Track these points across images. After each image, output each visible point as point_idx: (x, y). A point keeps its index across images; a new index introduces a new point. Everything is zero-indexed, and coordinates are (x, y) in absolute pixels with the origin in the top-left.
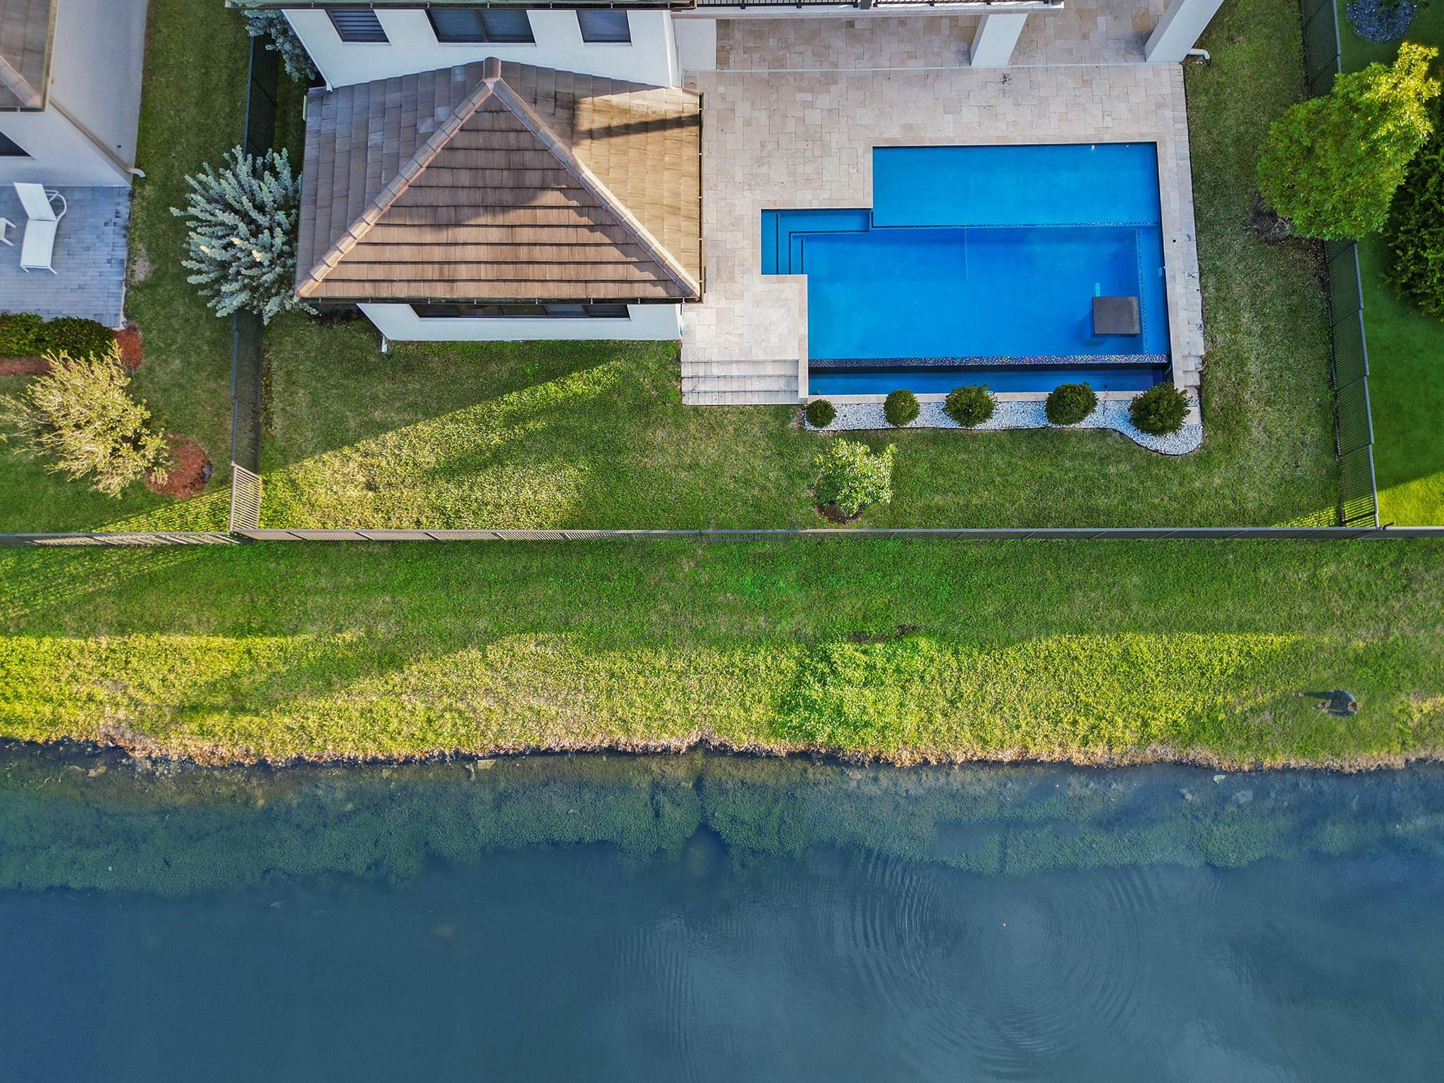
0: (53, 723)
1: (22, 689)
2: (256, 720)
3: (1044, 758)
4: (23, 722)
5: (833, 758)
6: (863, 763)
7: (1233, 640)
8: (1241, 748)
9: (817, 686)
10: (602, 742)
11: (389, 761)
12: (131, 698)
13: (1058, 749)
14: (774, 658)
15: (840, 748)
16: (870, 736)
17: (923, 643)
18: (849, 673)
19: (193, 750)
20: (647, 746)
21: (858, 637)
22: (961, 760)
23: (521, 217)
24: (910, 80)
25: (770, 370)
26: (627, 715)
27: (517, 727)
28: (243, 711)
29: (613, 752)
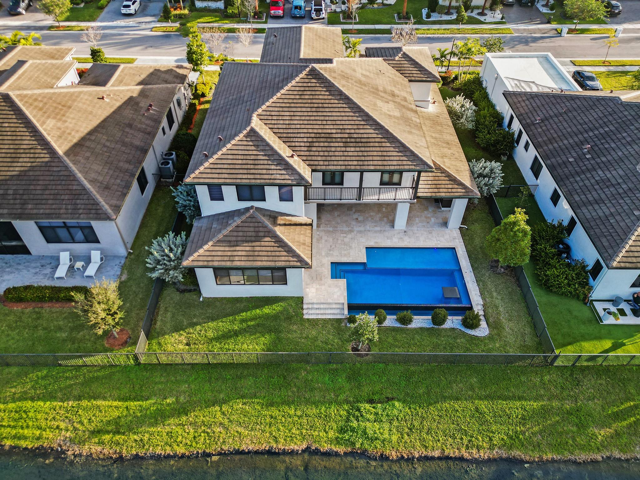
0: (38, 439)
1: (31, 423)
2: (123, 437)
3: (452, 455)
4: (25, 438)
5: (363, 454)
6: (376, 457)
7: (518, 403)
8: (532, 451)
9: (355, 422)
10: (265, 447)
11: (175, 456)
12: (74, 427)
13: (457, 451)
14: (337, 410)
15: (366, 450)
16: (378, 444)
17: (397, 404)
18: (368, 416)
19: (93, 451)
20: (284, 449)
21: (371, 401)
22: (417, 456)
23: (258, 244)
24: (376, 232)
25: (334, 306)
26: (277, 435)
27: (231, 440)
28: (118, 433)
29: (270, 453)
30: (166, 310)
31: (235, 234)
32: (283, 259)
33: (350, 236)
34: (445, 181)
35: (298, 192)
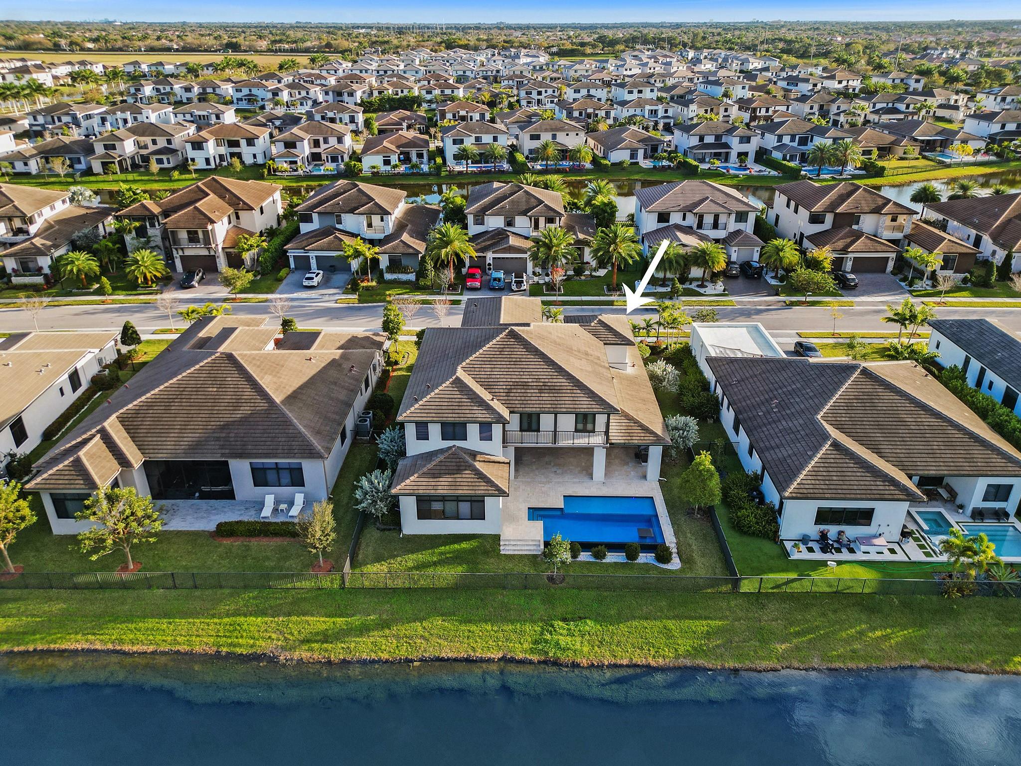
0: (252, 646)
1: (245, 634)
2: (331, 645)
3: (639, 663)
4: (240, 646)
5: (556, 663)
6: (568, 664)
7: (704, 622)
8: (715, 660)
9: (549, 635)
10: (464, 655)
11: (379, 661)
12: (285, 638)
13: (644, 660)
14: (532, 627)
15: (558, 659)
16: (570, 654)
17: (588, 621)
18: (561, 631)
19: (303, 656)
20: (481, 657)
21: (564, 620)
22: (606, 663)
23: (458, 476)
24: (574, 483)
25: (531, 543)
26: (475, 646)
27: (431, 649)
28: (327, 642)
29: (468, 660)
30: (367, 545)
31: (438, 468)
32: (482, 488)
33: (548, 486)
34: (637, 430)
35: (497, 430)
